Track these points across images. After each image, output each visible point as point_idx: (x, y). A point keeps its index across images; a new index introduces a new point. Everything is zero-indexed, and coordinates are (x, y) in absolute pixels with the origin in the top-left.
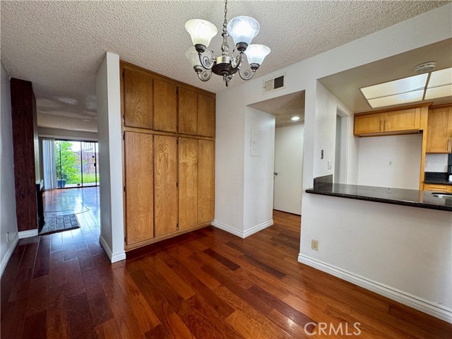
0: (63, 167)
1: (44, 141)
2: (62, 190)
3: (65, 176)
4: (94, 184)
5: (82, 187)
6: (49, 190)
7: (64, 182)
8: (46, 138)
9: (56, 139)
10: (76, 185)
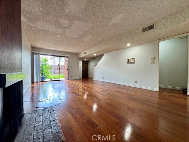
0: (44, 71)
1: (35, 55)
2: (43, 82)
3: (45, 75)
4: (59, 79)
5: (53, 81)
6: (36, 82)
7: (44, 78)
8: (36, 53)
9: (41, 54)
10: (50, 80)
